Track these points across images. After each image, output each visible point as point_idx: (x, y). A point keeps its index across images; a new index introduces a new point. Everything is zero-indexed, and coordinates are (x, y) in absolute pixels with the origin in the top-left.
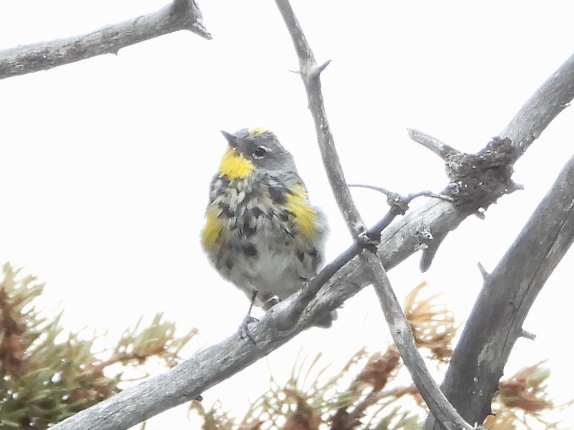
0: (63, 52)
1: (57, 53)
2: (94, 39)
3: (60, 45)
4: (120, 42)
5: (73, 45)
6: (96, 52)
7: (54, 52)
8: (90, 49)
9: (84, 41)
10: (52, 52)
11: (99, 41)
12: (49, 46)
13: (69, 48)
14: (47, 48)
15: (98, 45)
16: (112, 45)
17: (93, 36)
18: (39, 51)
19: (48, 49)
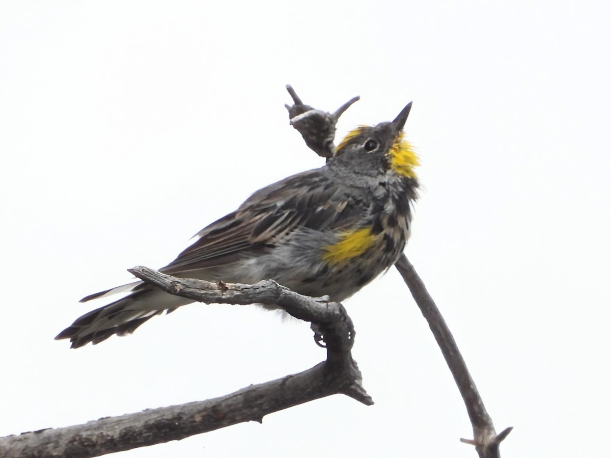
0: (198, 418)
1: (192, 420)
2: (234, 403)
3: (195, 411)
4: (265, 407)
5: (210, 411)
6: (238, 418)
7: (188, 418)
8: (230, 415)
9: (223, 404)
10: (185, 418)
11: (241, 405)
12: (182, 411)
13: (205, 413)
14: (179, 414)
15: (240, 410)
16: (255, 409)
17: (234, 401)
18: (170, 417)
19: (181, 415)
